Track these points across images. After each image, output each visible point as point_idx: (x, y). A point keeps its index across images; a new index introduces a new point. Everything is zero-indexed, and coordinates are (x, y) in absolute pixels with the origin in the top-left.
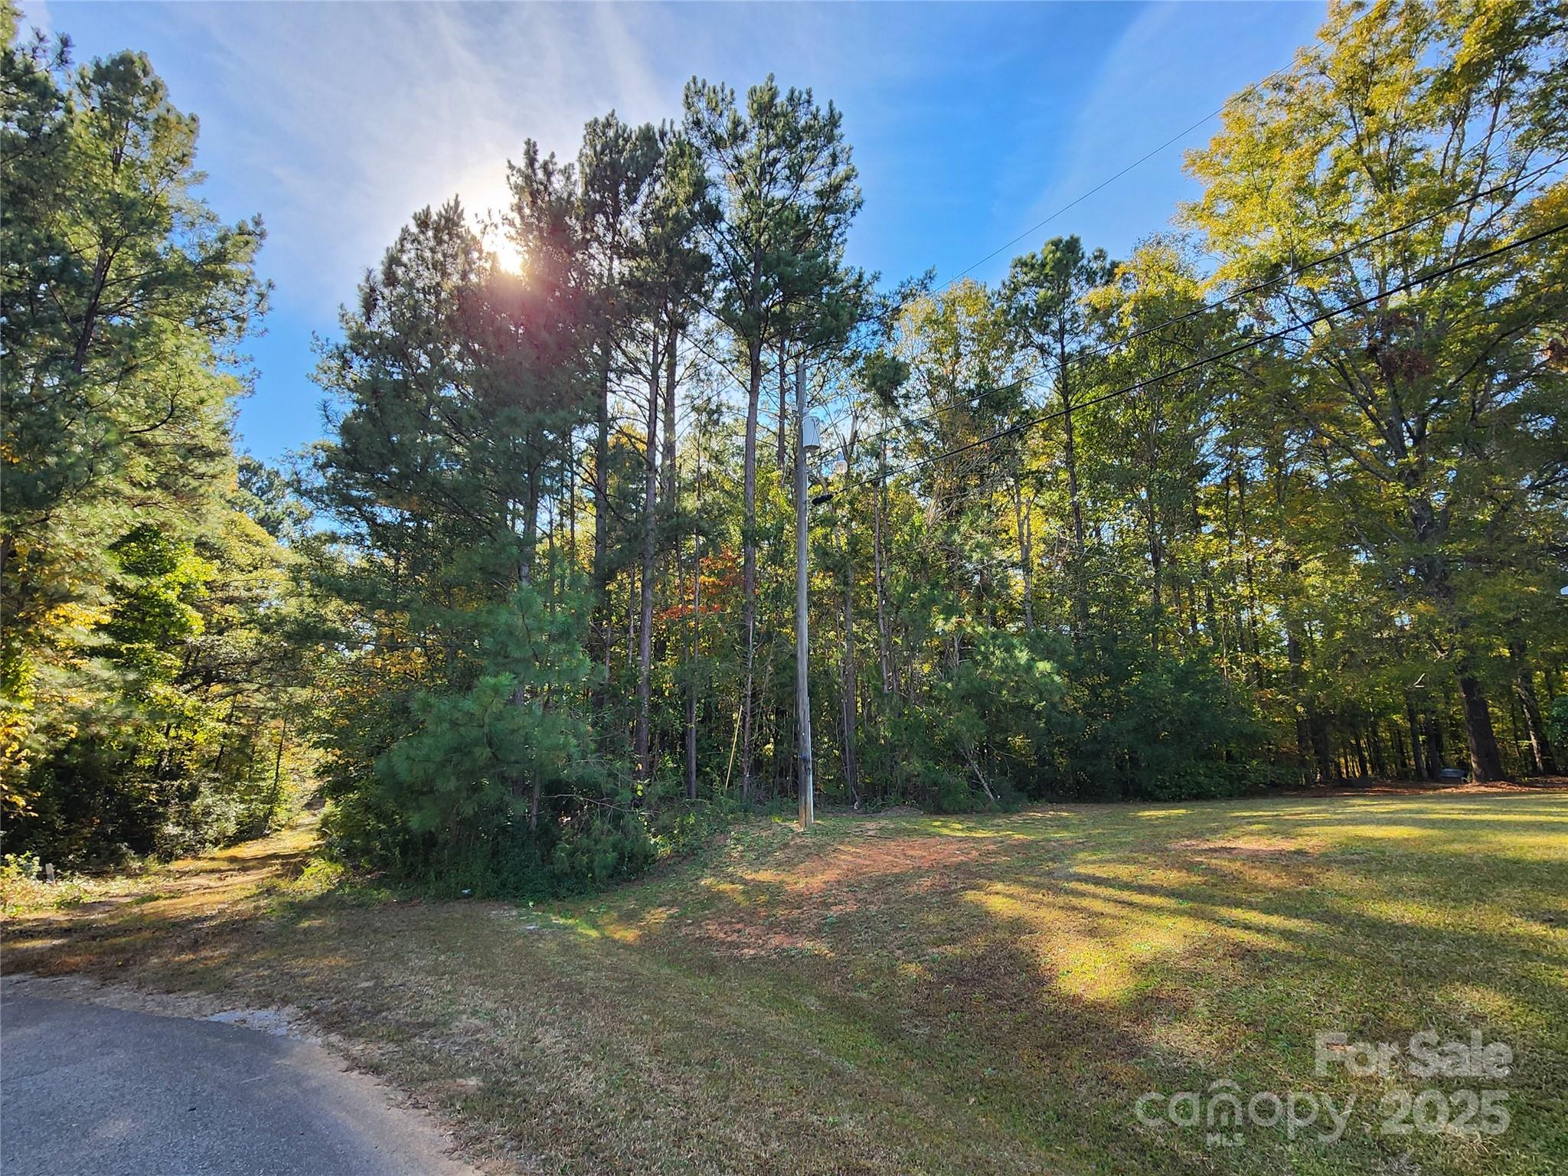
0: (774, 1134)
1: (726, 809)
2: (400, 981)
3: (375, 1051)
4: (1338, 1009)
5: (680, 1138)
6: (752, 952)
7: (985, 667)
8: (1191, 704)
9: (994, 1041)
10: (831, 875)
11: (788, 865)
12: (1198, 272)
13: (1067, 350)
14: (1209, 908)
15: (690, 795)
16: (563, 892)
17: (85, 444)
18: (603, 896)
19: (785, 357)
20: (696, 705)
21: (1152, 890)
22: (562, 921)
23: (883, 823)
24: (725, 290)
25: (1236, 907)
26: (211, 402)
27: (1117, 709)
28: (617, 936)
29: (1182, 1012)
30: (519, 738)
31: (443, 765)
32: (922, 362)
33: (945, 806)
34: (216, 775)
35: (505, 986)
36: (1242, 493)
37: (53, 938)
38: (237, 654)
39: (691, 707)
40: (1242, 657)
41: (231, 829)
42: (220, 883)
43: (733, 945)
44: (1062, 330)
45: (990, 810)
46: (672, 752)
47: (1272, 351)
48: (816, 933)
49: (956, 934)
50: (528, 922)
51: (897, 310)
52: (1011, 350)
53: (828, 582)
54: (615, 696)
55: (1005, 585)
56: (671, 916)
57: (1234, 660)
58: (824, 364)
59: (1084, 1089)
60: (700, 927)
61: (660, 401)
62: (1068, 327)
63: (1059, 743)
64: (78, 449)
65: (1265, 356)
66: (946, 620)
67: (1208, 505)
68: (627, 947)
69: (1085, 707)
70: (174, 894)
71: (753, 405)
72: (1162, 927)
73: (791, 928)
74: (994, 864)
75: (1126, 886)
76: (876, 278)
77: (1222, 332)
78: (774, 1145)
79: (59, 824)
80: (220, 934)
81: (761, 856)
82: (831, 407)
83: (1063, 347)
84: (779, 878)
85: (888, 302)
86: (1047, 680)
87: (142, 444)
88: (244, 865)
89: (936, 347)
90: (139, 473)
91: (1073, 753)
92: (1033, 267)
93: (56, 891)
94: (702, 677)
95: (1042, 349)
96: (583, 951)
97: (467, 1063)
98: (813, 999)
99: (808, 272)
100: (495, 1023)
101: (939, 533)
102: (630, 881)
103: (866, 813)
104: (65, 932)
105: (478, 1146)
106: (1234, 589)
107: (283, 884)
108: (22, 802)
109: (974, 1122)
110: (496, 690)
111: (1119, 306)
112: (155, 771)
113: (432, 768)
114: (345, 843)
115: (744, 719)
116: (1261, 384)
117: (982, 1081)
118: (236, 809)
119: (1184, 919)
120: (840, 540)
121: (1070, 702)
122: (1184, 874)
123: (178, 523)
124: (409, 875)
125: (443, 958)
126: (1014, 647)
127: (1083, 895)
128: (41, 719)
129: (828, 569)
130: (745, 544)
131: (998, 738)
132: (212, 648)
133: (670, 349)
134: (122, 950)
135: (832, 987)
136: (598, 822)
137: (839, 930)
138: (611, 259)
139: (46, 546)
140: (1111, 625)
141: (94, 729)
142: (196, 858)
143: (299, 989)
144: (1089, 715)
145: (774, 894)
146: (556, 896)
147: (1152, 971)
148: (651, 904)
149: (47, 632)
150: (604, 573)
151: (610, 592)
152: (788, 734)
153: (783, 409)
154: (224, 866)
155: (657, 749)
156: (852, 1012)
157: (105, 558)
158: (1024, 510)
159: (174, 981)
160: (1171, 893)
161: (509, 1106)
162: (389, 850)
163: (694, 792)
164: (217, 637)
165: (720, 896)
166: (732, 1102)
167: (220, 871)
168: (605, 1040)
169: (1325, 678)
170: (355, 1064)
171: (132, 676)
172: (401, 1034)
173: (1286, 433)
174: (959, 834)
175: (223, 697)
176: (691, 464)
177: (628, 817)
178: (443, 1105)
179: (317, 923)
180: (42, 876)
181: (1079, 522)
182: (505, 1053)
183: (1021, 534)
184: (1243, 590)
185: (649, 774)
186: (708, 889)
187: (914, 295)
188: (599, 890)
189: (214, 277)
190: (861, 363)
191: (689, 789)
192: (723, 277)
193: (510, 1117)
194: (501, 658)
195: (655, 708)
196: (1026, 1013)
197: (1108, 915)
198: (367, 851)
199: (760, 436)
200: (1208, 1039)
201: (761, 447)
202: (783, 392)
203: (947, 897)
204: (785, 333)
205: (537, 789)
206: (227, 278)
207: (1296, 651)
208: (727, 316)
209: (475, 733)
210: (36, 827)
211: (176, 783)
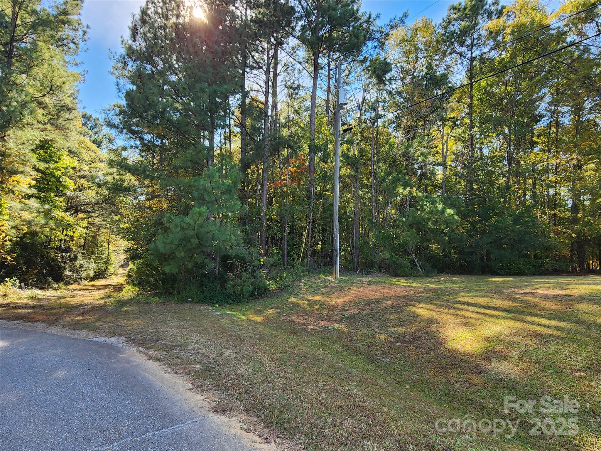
0: (323, 391)
1: (300, 270)
2: (165, 330)
3: (158, 354)
4: (580, 358)
5: (284, 391)
6: (312, 327)
7: (422, 211)
8: (520, 231)
9: (418, 365)
10: (347, 299)
11: (328, 294)
12: (549, 10)
13: (474, 55)
14: (521, 316)
15: (284, 264)
16: (230, 302)
17: (17, 102)
18: (247, 304)
19: (330, 60)
20: (287, 226)
21: (495, 309)
22: (230, 313)
23: (370, 279)
24: (302, 26)
25: (535, 316)
26: (68, 83)
27: (483, 233)
28: (253, 319)
29: (506, 357)
30: (210, 235)
31: (178, 246)
32: (399, 62)
33: (399, 273)
34: (84, 251)
35: (209, 334)
36: (557, 130)
37: (27, 309)
38: (88, 200)
39: (285, 227)
40: (548, 211)
41: (92, 274)
42: (89, 294)
43: (303, 324)
44: (472, 44)
45: (419, 276)
46: (276, 245)
47: (583, 54)
48: (340, 321)
49: (403, 323)
50: (216, 312)
51: (387, 35)
52: (445, 55)
53: (349, 171)
54: (252, 220)
55: (433, 173)
56: (276, 313)
57: (543, 212)
58: (349, 64)
59: (458, 385)
60: (289, 317)
61: (270, 83)
62: (475, 43)
63: (454, 248)
64: (15, 104)
65: (580, 57)
66: (404, 189)
67: (539, 136)
68: (258, 323)
69: (468, 232)
70: (73, 296)
71: (315, 84)
72: (499, 323)
73: (329, 319)
74: (421, 296)
75: (483, 307)
76: (378, 17)
77: (558, 43)
78: (323, 395)
79: (24, 268)
80: (92, 311)
81: (316, 290)
82: (353, 86)
83: (472, 53)
84: (323, 299)
85: (384, 30)
86: (451, 218)
87: (40, 103)
88: (99, 288)
89: (407, 54)
90: (40, 117)
91: (460, 253)
92: (459, 10)
93: (26, 294)
94: (290, 213)
95: (461, 54)
96: (240, 323)
97: (195, 360)
98: (338, 346)
99: (344, 14)
100: (206, 347)
101: (403, 148)
102: (258, 298)
103: (362, 275)
104: (33, 307)
105: (202, 388)
106: (548, 178)
107: (115, 294)
108: (9, 258)
109: (409, 394)
110: (200, 214)
111: (504, 30)
112: (59, 248)
113: (174, 247)
114: (139, 279)
115: (308, 233)
116: (575, 71)
117: (412, 379)
118: (93, 266)
119: (509, 320)
120: (355, 151)
121: (461, 229)
122: (511, 302)
123: (59, 140)
124: (166, 293)
125: (182, 323)
126: (436, 202)
127: (462, 310)
128: (13, 224)
129: (349, 164)
130: (310, 152)
131: (425, 244)
132: (77, 197)
133: (275, 56)
134: (55, 314)
135: (347, 342)
136: (245, 273)
137: (350, 320)
138: (246, 10)
139: (6, 149)
140: (483, 194)
141: (34, 228)
142: (79, 284)
143: (125, 331)
144: (470, 235)
145: (322, 305)
146: (227, 303)
147: (493, 340)
148: (268, 307)
149: (11, 187)
150: (245, 165)
151: (248, 174)
152: (328, 240)
153: (329, 87)
154: (90, 288)
155: (269, 245)
156: (356, 351)
157: (31, 154)
158: (445, 138)
159: (76, 326)
160: (504, 310)
161: (213, 375)
162: (157, 282)
163: (286, 264)
164: (79, 193)
165: (298, 305)
166: (305, 379)
167: (89, 289)
168: (251, 355)
169: (589, 221)
170: (150, 358)
171: (47, 206)
172: (168, 349)
173: (586, 99)
174: (405, 284)
175: (83, 219)
176: (284, 115)
177: (257, 272)
178: (187, 373)
179: (130, 308)
180: (20, 288)
181: (472, 144)
182: (210, 357)
183: (443, 149)
184: (552, 178)
185: (266, 255)
186: (293, 303)
187: (396, 26)
188: (245, 302)
189: (63, 22)
190: (368, 64)
191: (284, 262)
192: (300, 18)
193: (214, 379)
194: (202, 201)
195: (268, 226)
196: (433, 355)
197: (473, 318)
198: (148, 282)
199: (318, 101)
200: (516, 368)
201: (318, 107)
202: (329, 78)
203: (399, 309)
204: (331, 48)
205: (218, 258)
206: (69, 23)
207: (575, 208)
208: (302, 39)
209: (192, 233)
210: (15, 269)
211: (68, 254)
